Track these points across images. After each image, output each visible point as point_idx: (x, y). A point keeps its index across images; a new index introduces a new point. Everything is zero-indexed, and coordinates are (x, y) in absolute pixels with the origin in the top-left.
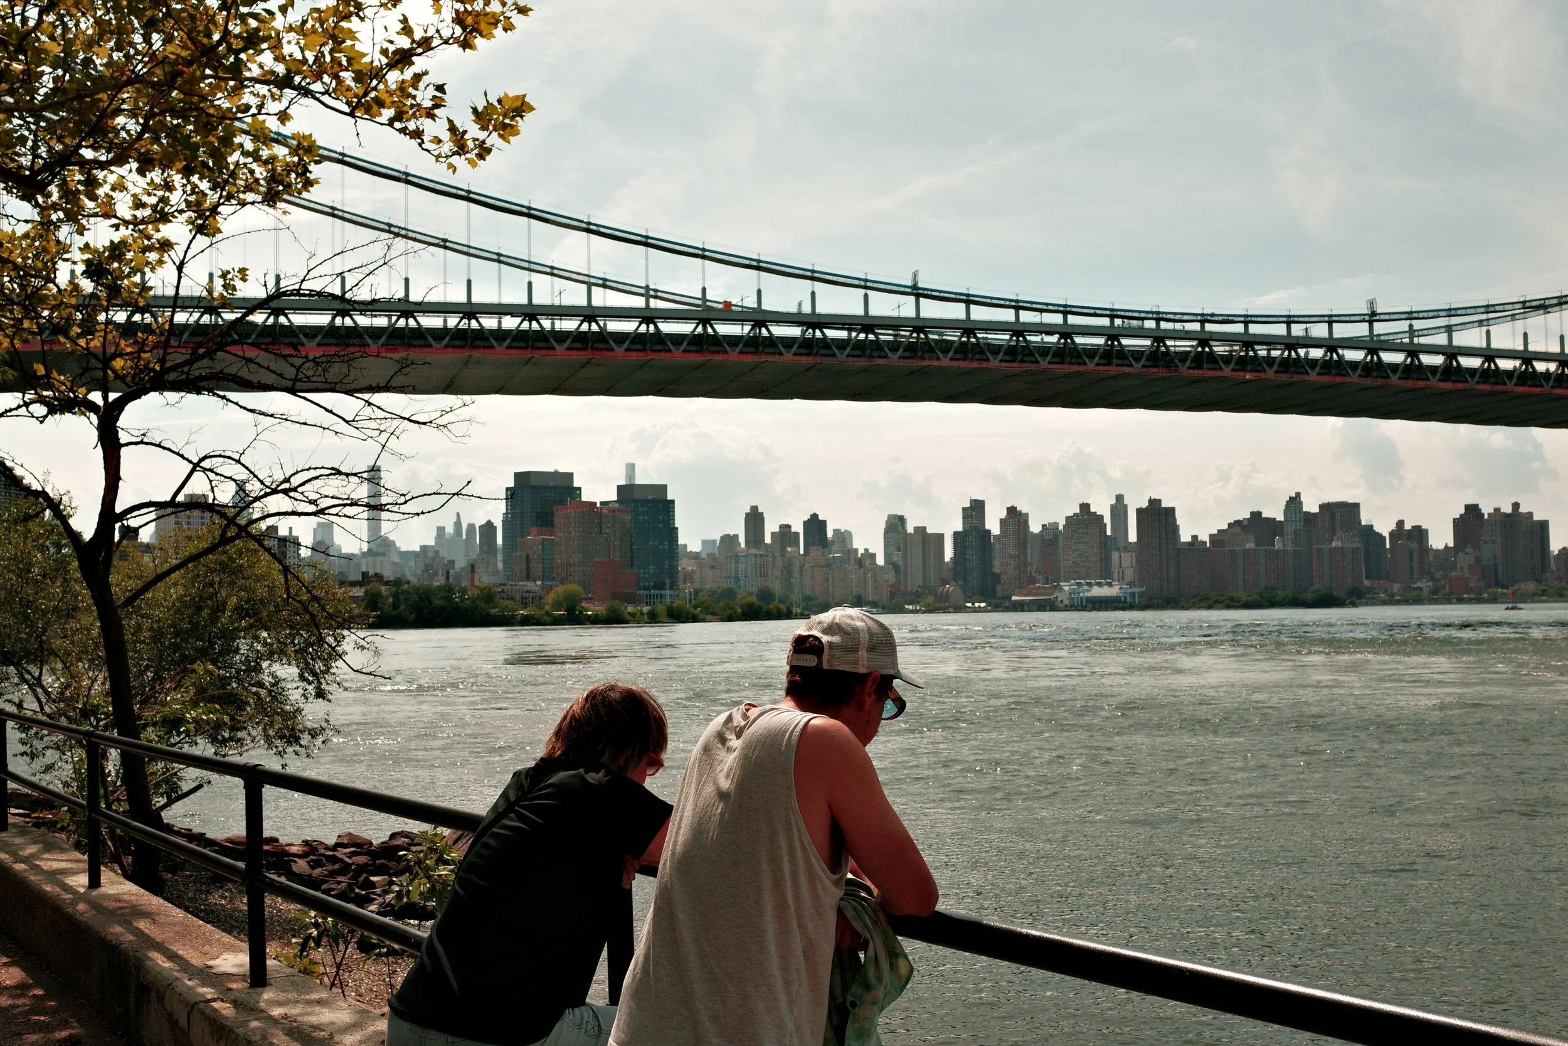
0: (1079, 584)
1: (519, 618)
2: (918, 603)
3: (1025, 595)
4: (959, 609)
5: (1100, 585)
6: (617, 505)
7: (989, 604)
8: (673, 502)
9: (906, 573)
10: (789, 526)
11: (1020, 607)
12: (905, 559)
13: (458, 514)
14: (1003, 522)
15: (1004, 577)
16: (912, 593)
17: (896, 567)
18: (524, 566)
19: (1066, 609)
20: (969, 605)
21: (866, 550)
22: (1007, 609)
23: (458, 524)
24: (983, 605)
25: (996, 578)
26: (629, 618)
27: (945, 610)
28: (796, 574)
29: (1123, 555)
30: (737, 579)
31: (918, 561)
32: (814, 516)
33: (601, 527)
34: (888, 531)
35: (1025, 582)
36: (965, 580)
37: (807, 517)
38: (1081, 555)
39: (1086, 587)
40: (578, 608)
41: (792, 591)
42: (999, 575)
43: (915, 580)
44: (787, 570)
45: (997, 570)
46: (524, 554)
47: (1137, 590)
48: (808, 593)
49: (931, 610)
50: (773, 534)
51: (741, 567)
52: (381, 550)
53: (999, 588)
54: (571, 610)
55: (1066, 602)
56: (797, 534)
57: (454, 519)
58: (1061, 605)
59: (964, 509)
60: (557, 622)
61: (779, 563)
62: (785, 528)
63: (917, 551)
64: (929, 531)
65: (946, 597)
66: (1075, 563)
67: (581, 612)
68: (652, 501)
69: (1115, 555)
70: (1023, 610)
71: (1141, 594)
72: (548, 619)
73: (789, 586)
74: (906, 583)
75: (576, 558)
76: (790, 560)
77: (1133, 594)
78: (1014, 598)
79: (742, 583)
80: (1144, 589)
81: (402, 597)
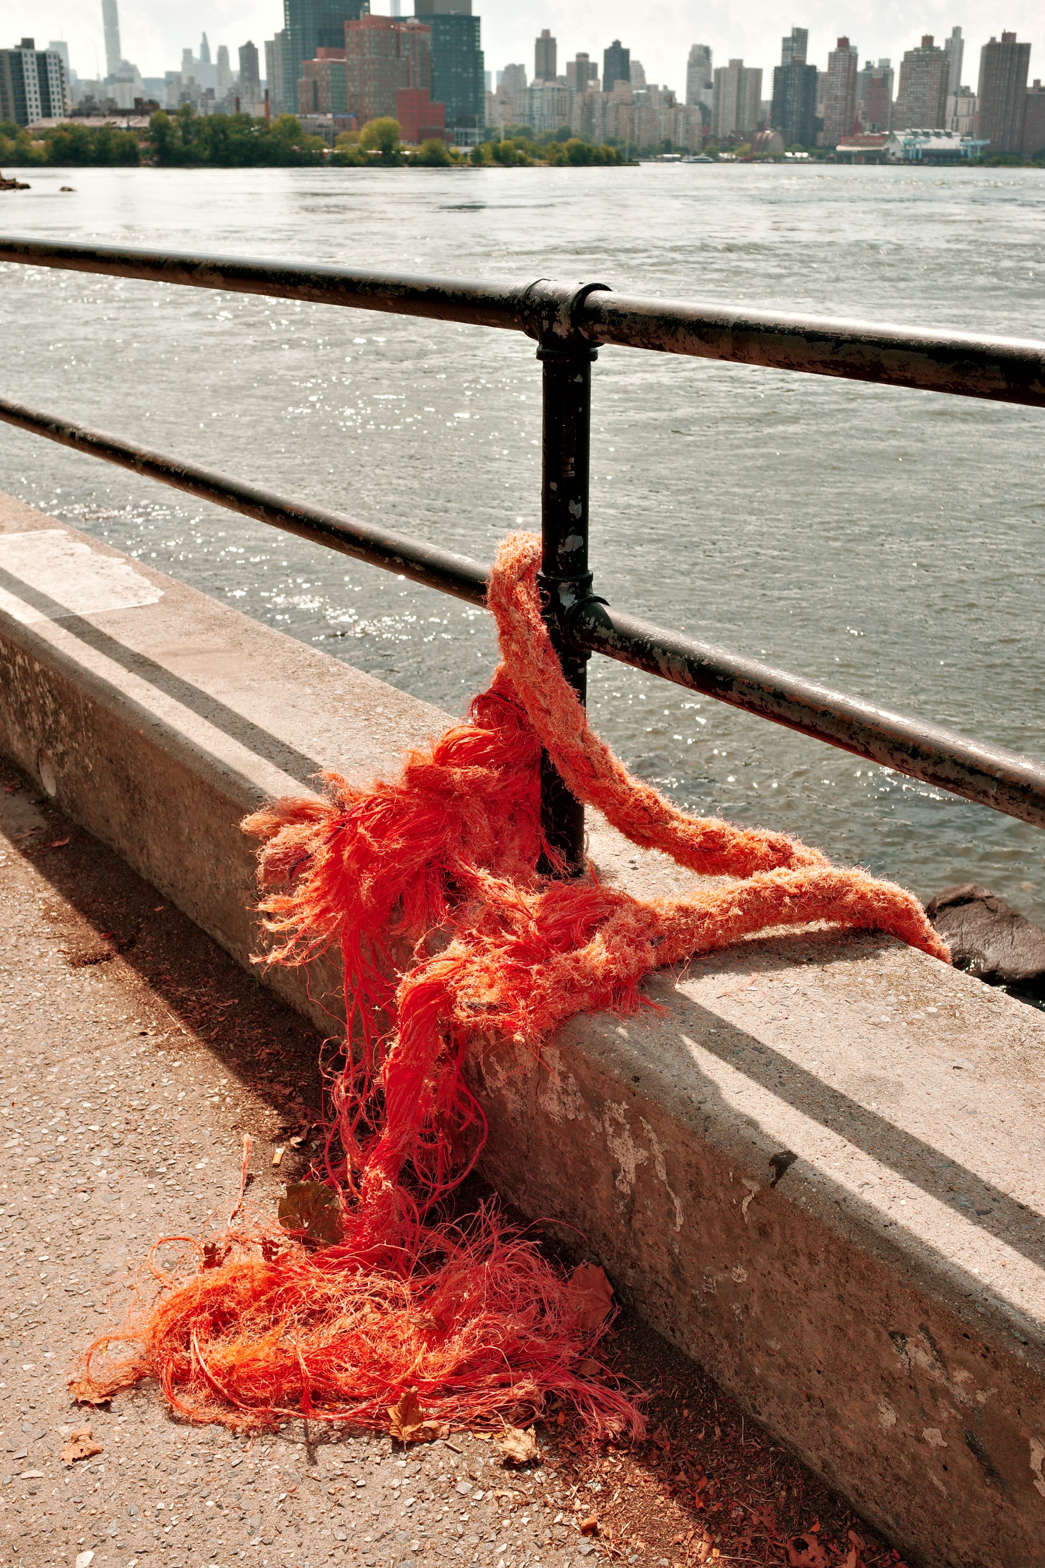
0: (915, 134)
1: (328, 158)
2: (732, 150)
3: (852, 145)
4: (779, 159)
5: (938, 135)
6: (416, 22)
7: (811, 155)
8: (478, 19)
9: (717, 115)
10: (586, 56)
11: (846, 159)
12: (717, 97)
13: (204, 35)
14: (832, 57)
15: (827, 123)
16: (725, 139)
17: (703, 108)
18: (310, 95)
19: (899, 162)
20: (789, 154)
21: (665, 87)
22: (831, 161)
23: (205, 47)
24: (805, 155)
25: (819, 124)
26: (451, 160)
27: (763, 160)
28: (598, 113)
29: (960, 100)
30: (532, 118)
31: (730, 102)
32: (617, 44)
33: (398, 48)
34: (691, 65)
35: (852, 130)
36: (784, 125)
37: (608, 44)
38: (917, 99)
39: (922, 138)
40: (395, 146)
41: (592, 132)
42: (822, 120)
43: (726, 126)
44: (588, 109)
45: (820, 115)
46: (310, 80)
47: (980, 143)
48: (612, 135)
49: (748, 159)
50: (569, 65)
51: (536, 103)
52: (124, 75)
53: (821, 135)
54: (386, 148)
55: (899, 154)
56: (595, 65)
57: (200, 40)
58: (893, 158)
59: (785, 40)
60: (372, 162)
61: (578, 99)
62: (583, 57)
63: (731, 89)
64: (747, 65)
65: (764, 144)
66: (910, 109)
67: (398, 151)
68: (456, 17)
69: (951, 101)
70: (849, 163)
71: (983, 148)
72: (363, 160)
73: (589, 126)
74: (716, 127)
75: (371, 87)
76: (591, 96)
77: (974, 147)
78: (840, 148)
79: (537, 122)
80: (988, 142)
81: (193, 129)
